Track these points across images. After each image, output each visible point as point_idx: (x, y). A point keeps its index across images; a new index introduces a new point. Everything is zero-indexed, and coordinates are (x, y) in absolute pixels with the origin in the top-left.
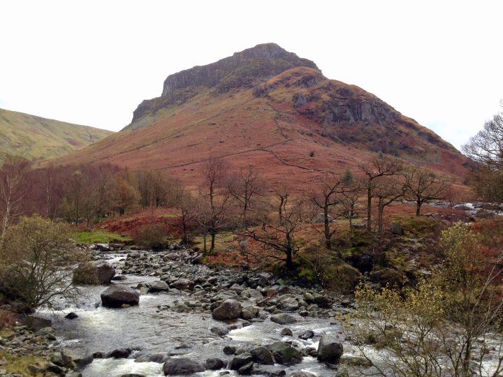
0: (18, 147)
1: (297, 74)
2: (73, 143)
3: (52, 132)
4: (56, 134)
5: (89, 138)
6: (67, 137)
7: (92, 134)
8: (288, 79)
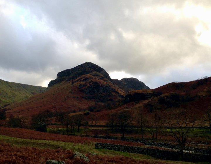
0: (10, 97)
1: (84, 77)
2: (33, 93)
3: (26, 89)
4: (27, 90)
5: (40, 92)
6: (31, 91)
7: (41, 90)
8: (81, 79)
